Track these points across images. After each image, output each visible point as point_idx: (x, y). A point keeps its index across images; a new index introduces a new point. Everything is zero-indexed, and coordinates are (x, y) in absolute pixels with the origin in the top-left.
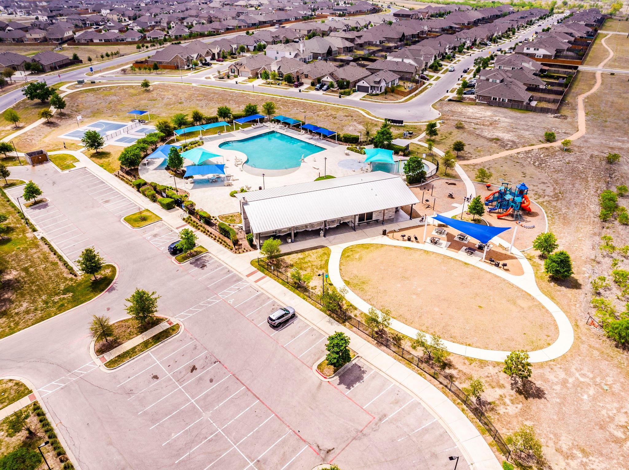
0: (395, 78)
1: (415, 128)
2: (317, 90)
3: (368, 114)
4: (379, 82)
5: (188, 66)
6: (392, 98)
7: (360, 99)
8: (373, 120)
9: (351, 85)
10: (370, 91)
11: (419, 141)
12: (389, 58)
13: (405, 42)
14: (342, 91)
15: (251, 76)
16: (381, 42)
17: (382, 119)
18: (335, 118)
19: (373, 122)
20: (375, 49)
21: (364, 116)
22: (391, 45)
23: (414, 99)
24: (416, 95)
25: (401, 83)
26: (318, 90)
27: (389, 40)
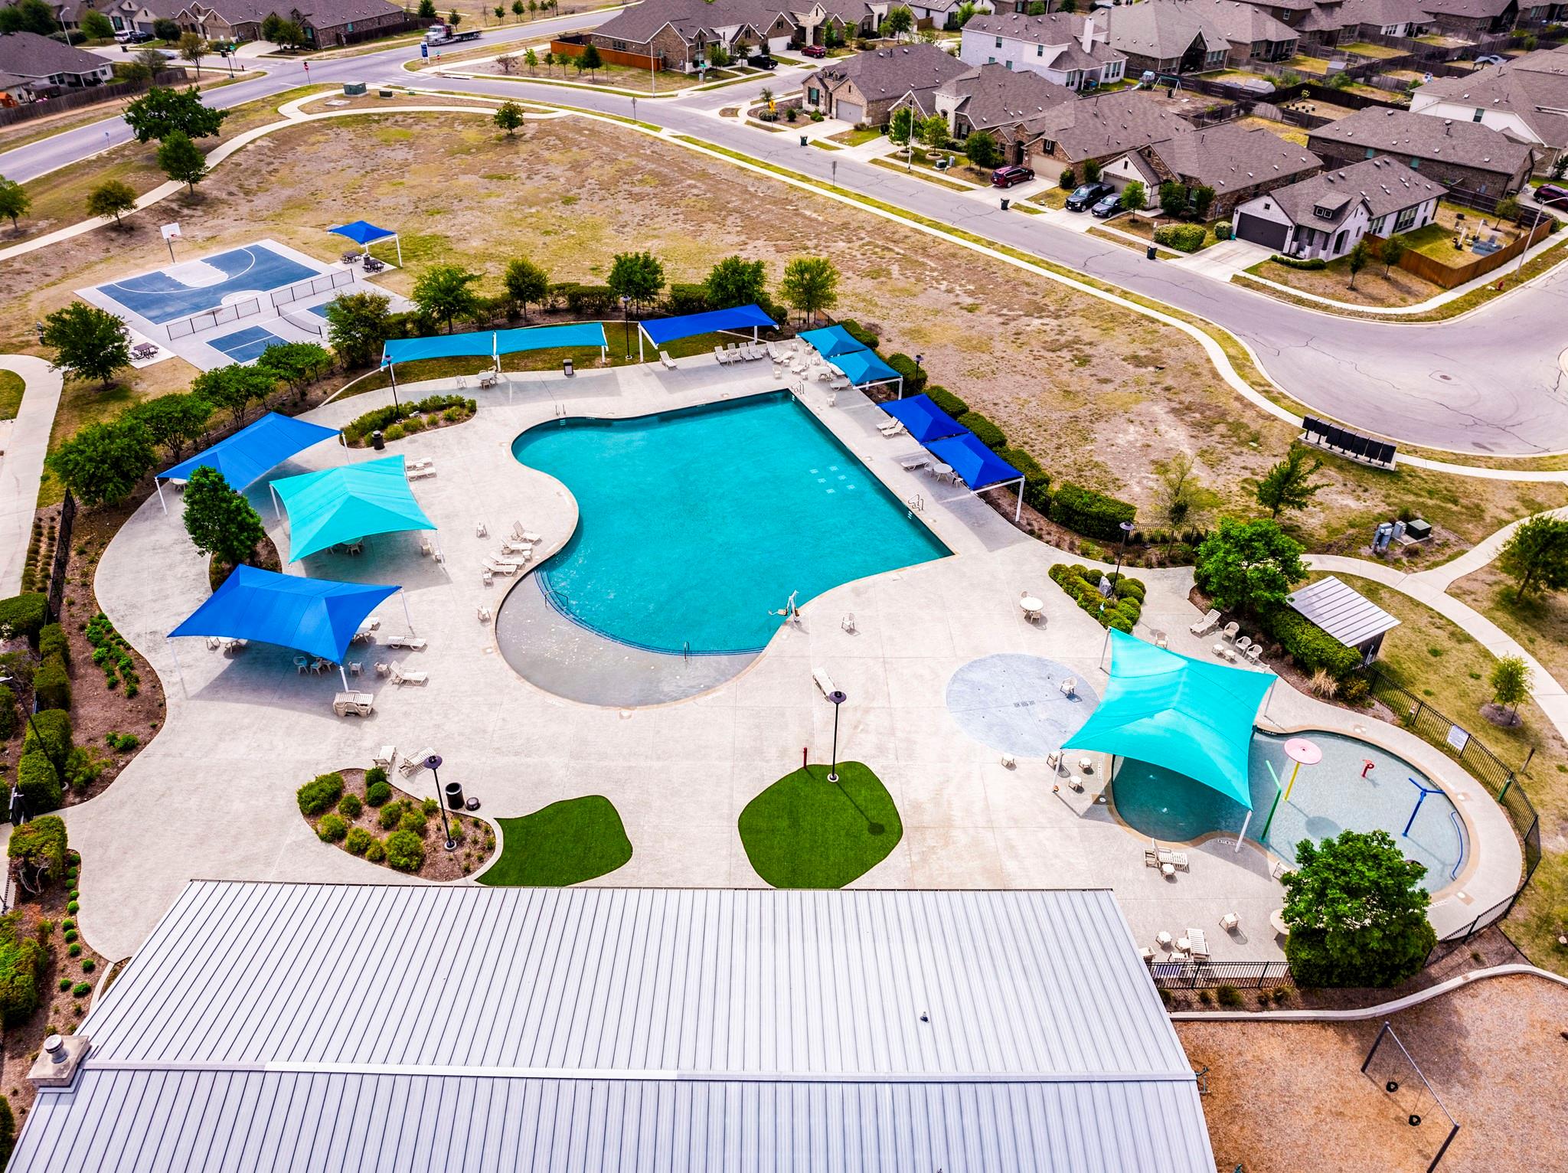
0: (1420, 195)
1: (1448, 493)
2: (1074, 208)
3: (1240, 364)
4: (1336, 215)
5: (696, 64)
6: (1380, 288)
7: (1236, 279)
8: (1251, 406)
9: (1216, 206)
10: (1289, 244)
11: (1457, 592)
12: (1419, 103)
13: (1514, 32)
14: (1172, 227)
15: (866, 120)
16: (1412, 30)
17: (1294, 408)
18: (1084, 361)
19: (1248, 417)
20: (1377, 53)
21: (1216, 375)
22: (1452, 42)
23: (1486, 309)
24: (1500, 287)
25: (1446, 217)
26: (1078, 210)
27: (1446, 23)
